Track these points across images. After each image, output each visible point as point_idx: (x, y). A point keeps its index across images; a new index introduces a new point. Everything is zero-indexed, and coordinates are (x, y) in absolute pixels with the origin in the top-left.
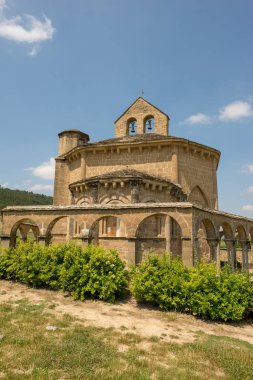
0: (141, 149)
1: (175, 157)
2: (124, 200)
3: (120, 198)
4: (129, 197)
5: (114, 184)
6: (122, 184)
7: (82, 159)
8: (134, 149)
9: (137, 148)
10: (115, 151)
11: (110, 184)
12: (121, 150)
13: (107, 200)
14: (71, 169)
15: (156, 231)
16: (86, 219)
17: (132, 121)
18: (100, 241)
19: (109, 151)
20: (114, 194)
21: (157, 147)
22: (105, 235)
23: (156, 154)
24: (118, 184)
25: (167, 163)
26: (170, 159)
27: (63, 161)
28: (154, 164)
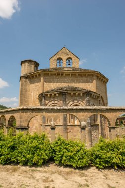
0: (70, 75)
1: (95, 81)
2: (81, 103)
3: (79, 102)
4: (84, 102)
5: (77, 94)
6: (81, 94)
7: (42, 78)
8: (74, 75)
9: (75, 75)
10: (62, 75)
11: (74, 94)
12: (66, 75)
13: (71, 103)
14: (31, 83)
15: (94, 120)
16: (83, 116)
17: (60, 59)
18: (68, 127)
19: (59, 74)
20: (76, 100)
21: (86, 75)
22: (71, 124)
23: (84, 78)
24: (79, 94)
25: (91, 84)
26: (92, 82)
27: (26, 77)
28: (84, 84)
